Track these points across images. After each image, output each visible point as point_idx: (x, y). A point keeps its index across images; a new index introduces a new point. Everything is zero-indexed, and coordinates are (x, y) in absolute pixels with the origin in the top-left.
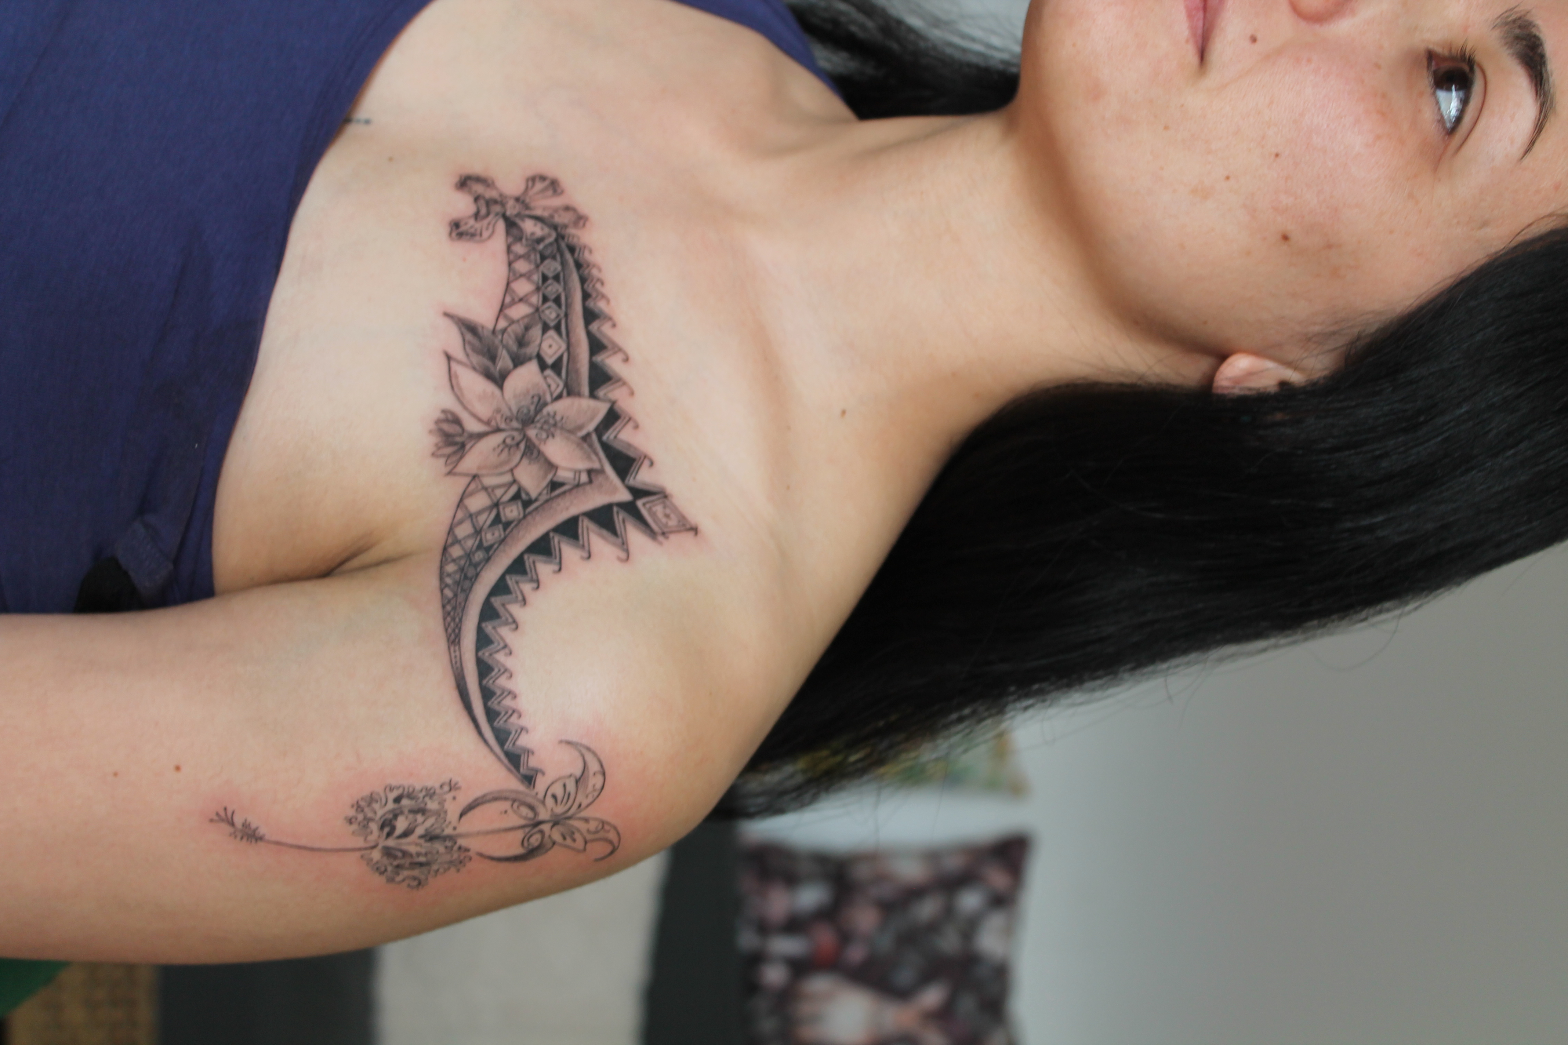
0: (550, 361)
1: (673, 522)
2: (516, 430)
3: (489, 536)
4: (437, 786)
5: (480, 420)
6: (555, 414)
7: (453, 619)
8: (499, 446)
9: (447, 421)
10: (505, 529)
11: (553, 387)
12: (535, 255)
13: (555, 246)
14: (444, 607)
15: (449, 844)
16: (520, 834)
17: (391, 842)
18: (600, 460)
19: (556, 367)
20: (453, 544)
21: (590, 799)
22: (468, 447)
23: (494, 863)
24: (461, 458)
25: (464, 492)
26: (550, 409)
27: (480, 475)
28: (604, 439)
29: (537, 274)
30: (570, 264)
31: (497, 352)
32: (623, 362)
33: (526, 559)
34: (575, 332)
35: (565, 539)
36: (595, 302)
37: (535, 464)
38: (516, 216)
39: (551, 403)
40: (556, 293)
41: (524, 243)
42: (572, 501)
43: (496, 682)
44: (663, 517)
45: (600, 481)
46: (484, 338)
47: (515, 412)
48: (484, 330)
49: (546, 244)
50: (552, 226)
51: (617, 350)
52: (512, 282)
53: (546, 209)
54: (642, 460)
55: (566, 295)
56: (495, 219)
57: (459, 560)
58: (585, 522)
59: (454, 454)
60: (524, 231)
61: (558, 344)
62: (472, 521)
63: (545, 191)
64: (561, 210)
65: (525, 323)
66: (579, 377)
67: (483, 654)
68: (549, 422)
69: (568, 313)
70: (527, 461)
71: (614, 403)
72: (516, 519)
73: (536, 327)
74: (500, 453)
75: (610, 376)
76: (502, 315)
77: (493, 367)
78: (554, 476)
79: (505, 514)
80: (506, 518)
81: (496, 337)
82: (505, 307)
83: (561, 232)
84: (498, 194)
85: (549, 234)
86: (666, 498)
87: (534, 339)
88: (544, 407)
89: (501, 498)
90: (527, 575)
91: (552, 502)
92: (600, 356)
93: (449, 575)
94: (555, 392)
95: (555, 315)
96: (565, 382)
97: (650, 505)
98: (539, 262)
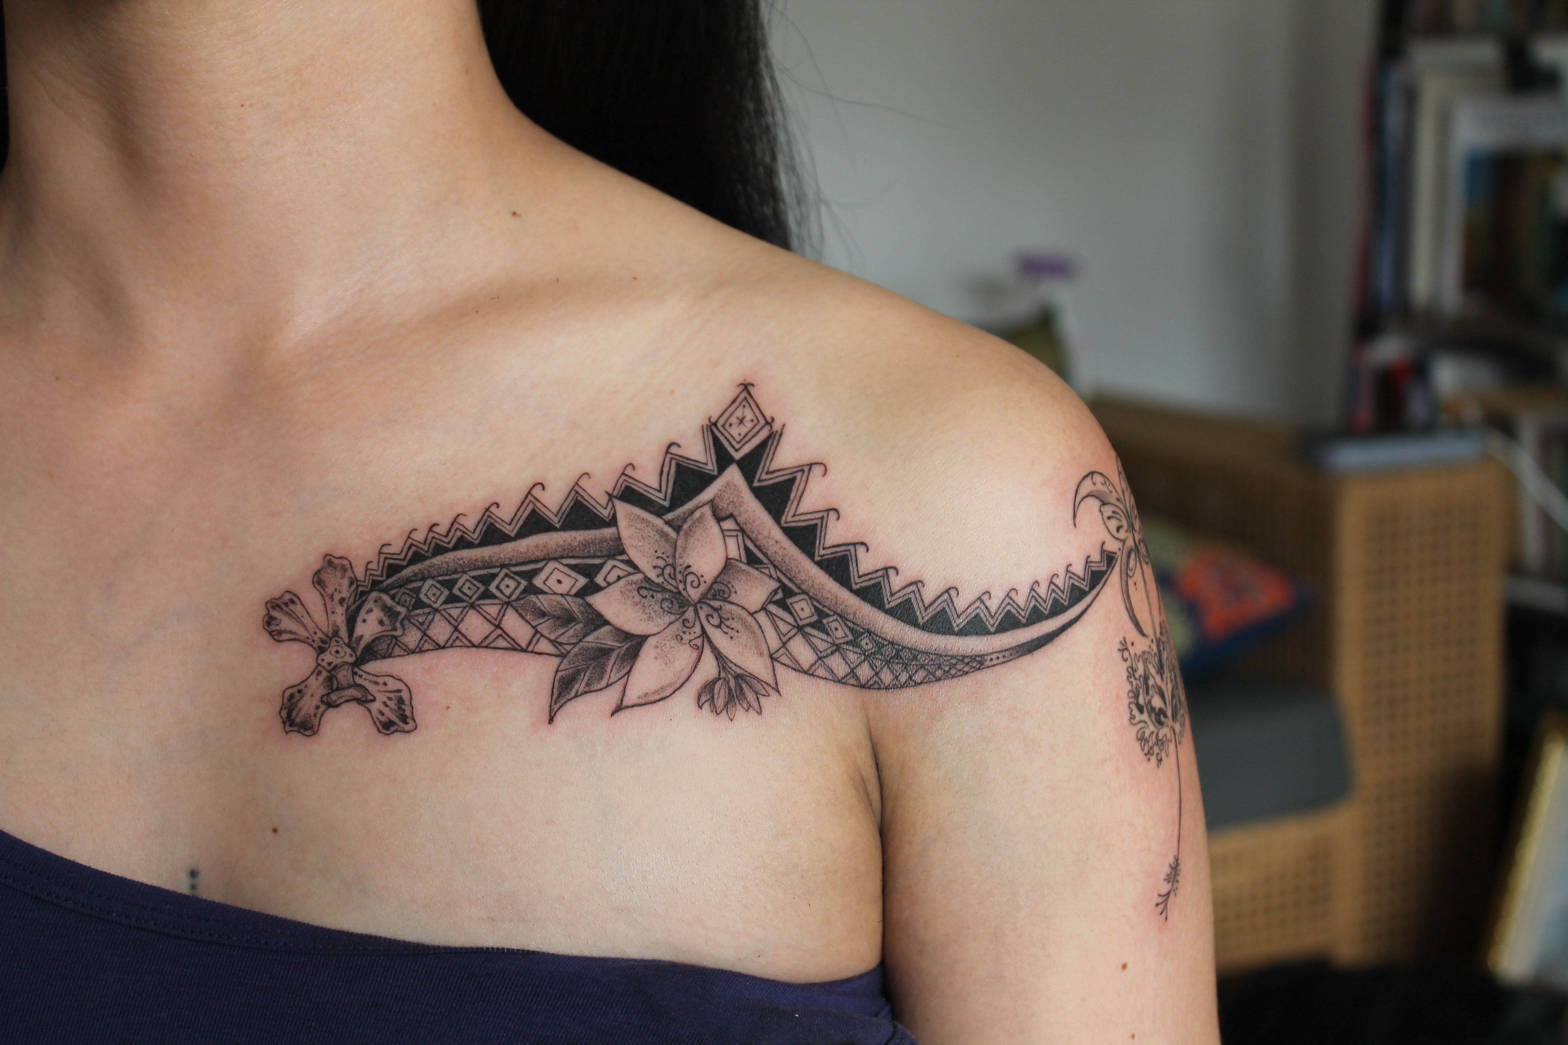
0: (582, 581)
1: (747, 414)
2: (696, 612)
3: (840, 634)
4: (1125, 665)
5: (699, 659)
6: (655, 567)
7: (953, 666)
8: (727, 633)
9: (712, 699)
10: (828, 616)
11: (618, 573)
12: (418, 615)
13: (393, 592)
14: (939, 679)
15: (1161, 647)
17: (1169, 712)
18: (697, 508)
19: (589, 572)
20: (858, 679)
21: (1110, 488)
22: (739, 671)
24: (755, 678)
25: (795, 670)
26: (652, 575)
27: (768, 653)
28: (666, 504)
29: (448, 611)
30: (419, 569)
31: (592, 648)
32: (544, 489)
33: (858, 587)
34: (526, 553)
35: (818, 542)
36: (468, 532)
37: (733, 586)
38: (353, 649)
39: (643, 573)
40: (471, 583)
41: (399, 632)
42: (765, 537)
43: (1022, 607)
44: (745, 425)
45: (725, 506)
46: (575, 667)
47: (673, 618)
48: (561, 671)
49: (394, 604)
50: (359, 600)
51: (530, 497)
52: (470, 642)
53: (330, 611)
54: (674, 456)
55: (470, 570)
56: (365, 676)
57: (875, 668)
58: (788, 520)
59: (751, 687)
60: (378, 635)
61: (552, 573)
62: (826, 656)
63: (294, 616)
64: (324, 590)
65: (533, 618)
66: (592, 542)
67: (993, 626)
68: (670, 575)
69: (498, 564)
70: (733, 595)
71: (610, 496)
72: (810, 604)
73: (535, 604)
74: (733, 631)
75: (572, 503)
76: (530, 649)
77: (616, 652)
78: (741, 561)
79: (807, 618)
80: (813, 615)
81: (569, 652)
82: (515, 645)
83: (367, 586)
84: (314, 677)
85: (376, 601)
86: (715, 424)
87: (555, 604)
88: (652, 581)
89: (789, 624)
90: (880, 583)
91: (774, 561)
92: (550, 518)
93: (897, 678)
94: (625, 571)
95: (507, 581)
96: (606, 558)
97: (734, 443)
98: (427, 610)
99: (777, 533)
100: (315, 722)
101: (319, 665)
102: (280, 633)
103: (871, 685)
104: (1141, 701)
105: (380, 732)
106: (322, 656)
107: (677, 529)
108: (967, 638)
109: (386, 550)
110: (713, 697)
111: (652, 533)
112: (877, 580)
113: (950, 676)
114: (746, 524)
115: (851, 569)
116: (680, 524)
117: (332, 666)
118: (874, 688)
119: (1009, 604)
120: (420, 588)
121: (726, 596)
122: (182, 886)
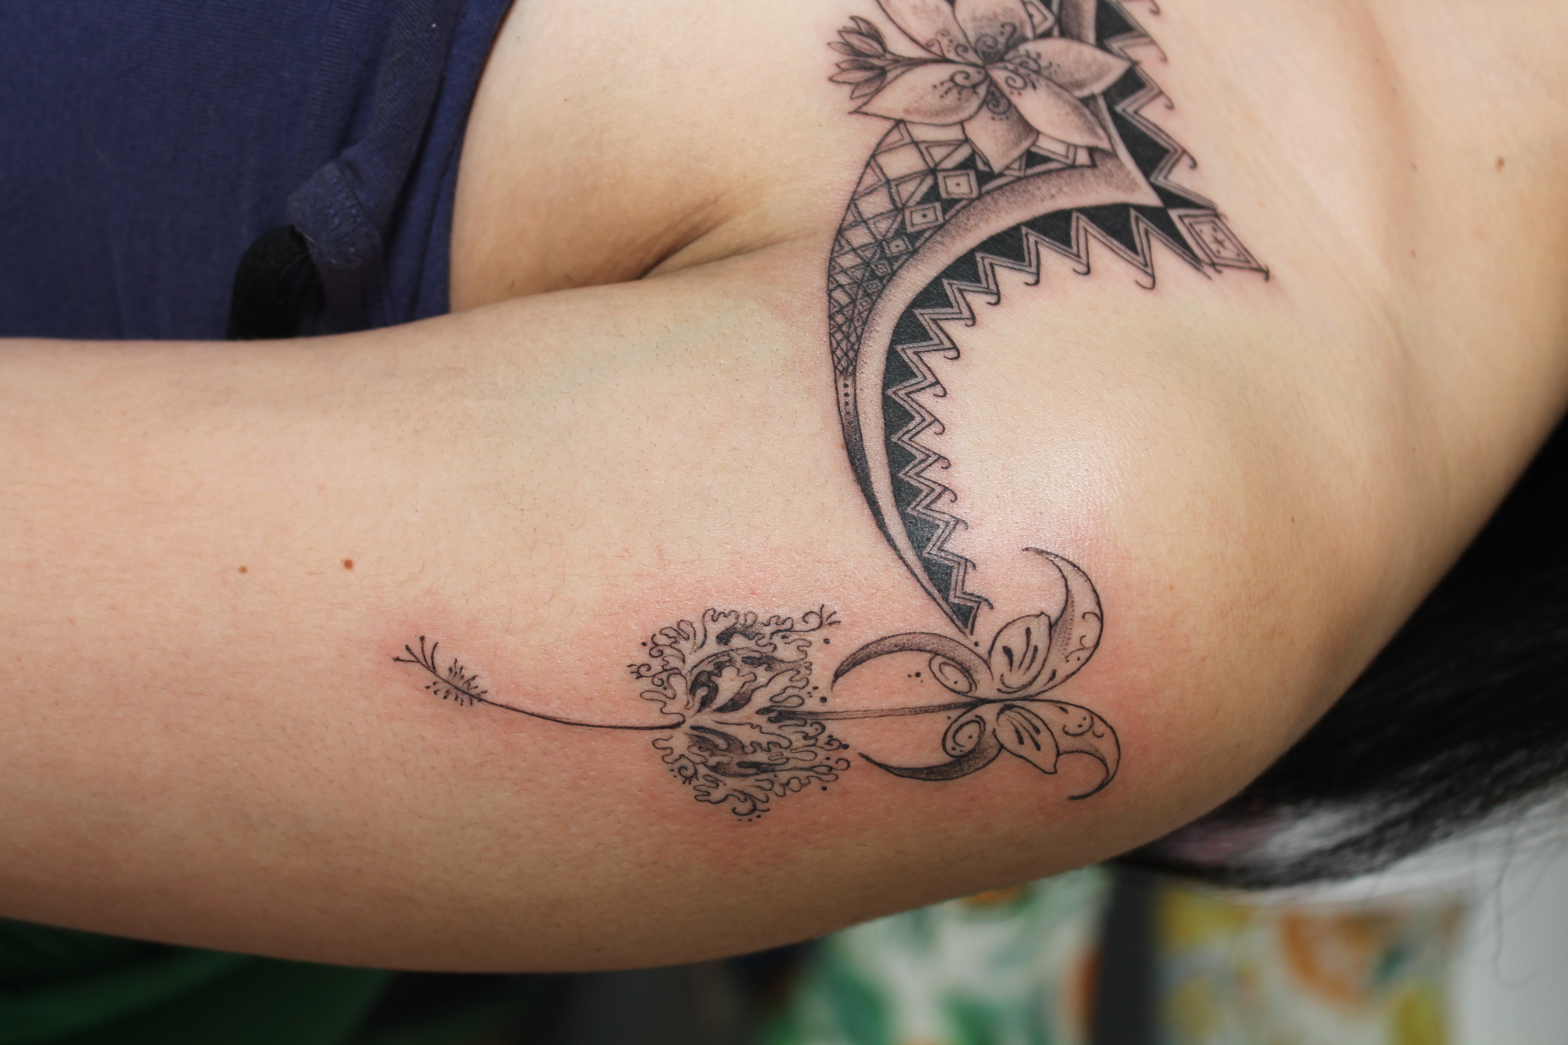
1: (1228, 253)
2: (974, 65)
3: (917, 219)
4: (797, 616)
5: (913, 40)
6: (1039, 55)
7: (847, 337)
8: (942, 84)
9: (858, 32)
10: (945, 211)
11: (1037, 18)
14: (831, 317)
15: (810, 730)
16: (940, 722)
17: (707, 719)
18: (1109, 137)
20: (852, 226)
21: (1073, 665)
22: (890, 76)
23: (891, 777)
24: (878, 91)
25: (879, 145)
26: (1031, 47)
28: (1118, 109)
32: (1152, 12)
33: (978, 259)
35: (1047, 239)
37: (1002, 120)
39: (1034, 41)
42: (1061, 187)
45: (1108, 166)
54: (1178, 154)
57: (863, 249)
58: (1081, 222)
59: (866, 82)
68: (1029, 65)
70: (990, 115)
71: (1136, 64)
74: (943, 94)
75: (1131, 25)
78: (1034, 144)
79: (946, 186)
80: (949, 194)
86: (1216, 215)
88: (1021, 43)
89: (942, 162)
91: (1028, 182)
93: (844, 271)
94: (1039, 26)
96: (1058, 16)
97: (1190, 220)
99: (1063, 202)
103: (839, 242)
107: (1084, 102)
108: (883, 359)
111: (1083, 75)
114: (1081, 176)
116: (1091, 107)
119: (924, 420)
121: (991, 107)
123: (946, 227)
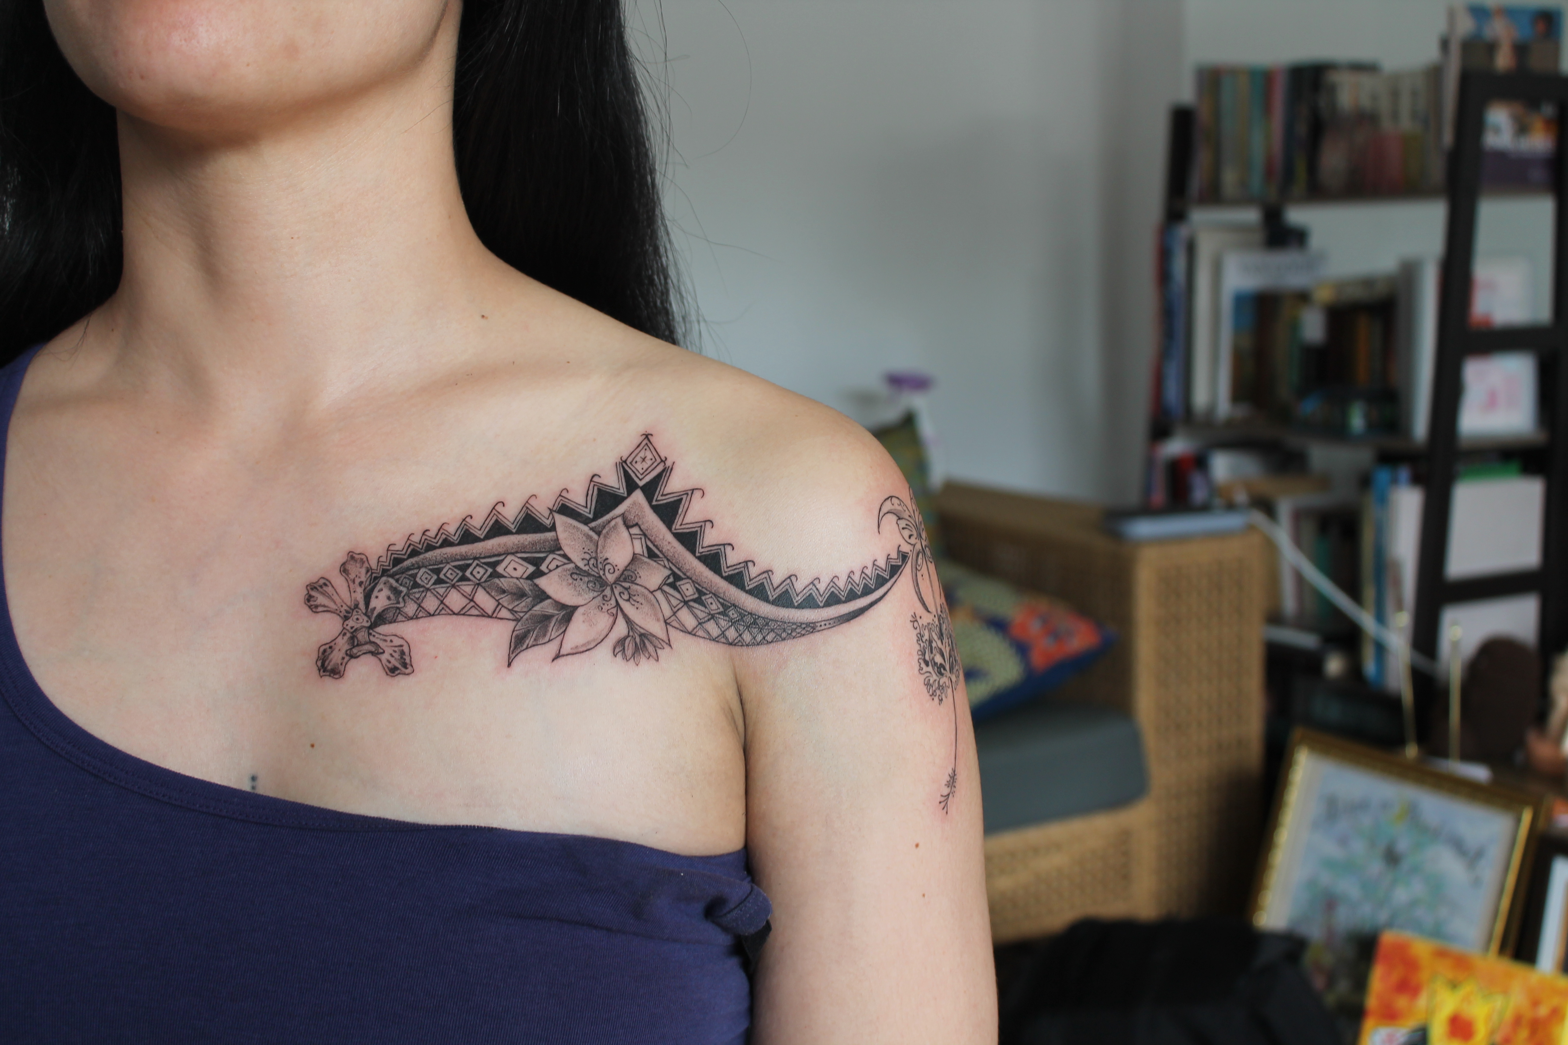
0: (531, 569)
1: (648, 455)
2: (612, 590)
3: (714, 607)
4: (914, 632)
5: (614, 623)
6: (583, 559)
7: (794, 630)
8: (634, 605)
10: (705, 594)
11: (557, 563)
12: (415, 593)
13: (397, 577)
14: (784, 639)
17: (947, 667)
18: (613, 519)
19: (536, 562)
20: (727, 639)
21: (904, 509)
22: (642, 631)
24: (654, 636)
25: (681, 631)
26: (581, 564)
27: (663, 620)
28: (591, 516)
29: (436, 590)
30: (416, 561)
31: (539, 615)
32: (504, 506)
33: (727, 574)
34: (492, 550)
35: (698, 543)
36: (450, 535)
37: (638, 573)
38: (369, 617)
39: (575, 563)
40: (453, 570)
41: (402, 605)
42: (661, 539)
43: (843, 589)
44: (646, 463)
45: (633, 517)
46: (527, 628)
47: (596, 594)
48: (517, 630)
49: (398, 585)
50: (373, 583)
51: (494, 511)
52: (452, 611)
53: (352, 591)
54: (596, 484)
55: (452, 561)
56: (377, 636)
57: (739, 631)
58: (677, 528)
59: (651, 643)
60: (386, 607)
61: (510, 563)
62: (704, 623)
63: (327, 594)
64: (348, 576)
65: (496, 594)
66: (538, 542)
67: (822, 602)
68: (593, 564)
69: (472, 557)
70: (638, 579)
71: (551, 511)
72: (693, 586)
73: (498, 584)
74: (638, 604)
75: (524, 515)
76: (495, 615)
77: (556, 617)
78: (644, 556)
79: (691, 595)
80: (695, 594)
81: (522, 618)
82: (484, 613)
83: (379, 573)
84: (341, 637)
85: (385, 583)
86: (625, 462)
87: (512, 584)
88: (582, 570)
89: (678, 599)
90: (742, 572)
91: (667, 556)
92: (508, 526)
93: (754, 638)
94: (562, 562)
95: (478, 569)
96: (548, 553)
97: (638, 475)
98: (421, 589)
99: (669, 537)
100: (342, 668)
101: (344, 628)
102: (317, 606)
103: (736, 643)
104: (927, 658)
105: (387, 674)
106: (347, 622)
107: (599, 533)
108: (804, 610)
109: (392, 548)
110: (624, 649)
111: (581, 536)
112: (740, 570)
113: (792, 637)
114: (647, 530)
115: (722, 562)
116: (600, 530)
117: (354, 629)
118: (738, 645)
119: (833, 586)
120: (417, 574)
121: (633, 579)
122: (246, 786)
123: (714, 592)
